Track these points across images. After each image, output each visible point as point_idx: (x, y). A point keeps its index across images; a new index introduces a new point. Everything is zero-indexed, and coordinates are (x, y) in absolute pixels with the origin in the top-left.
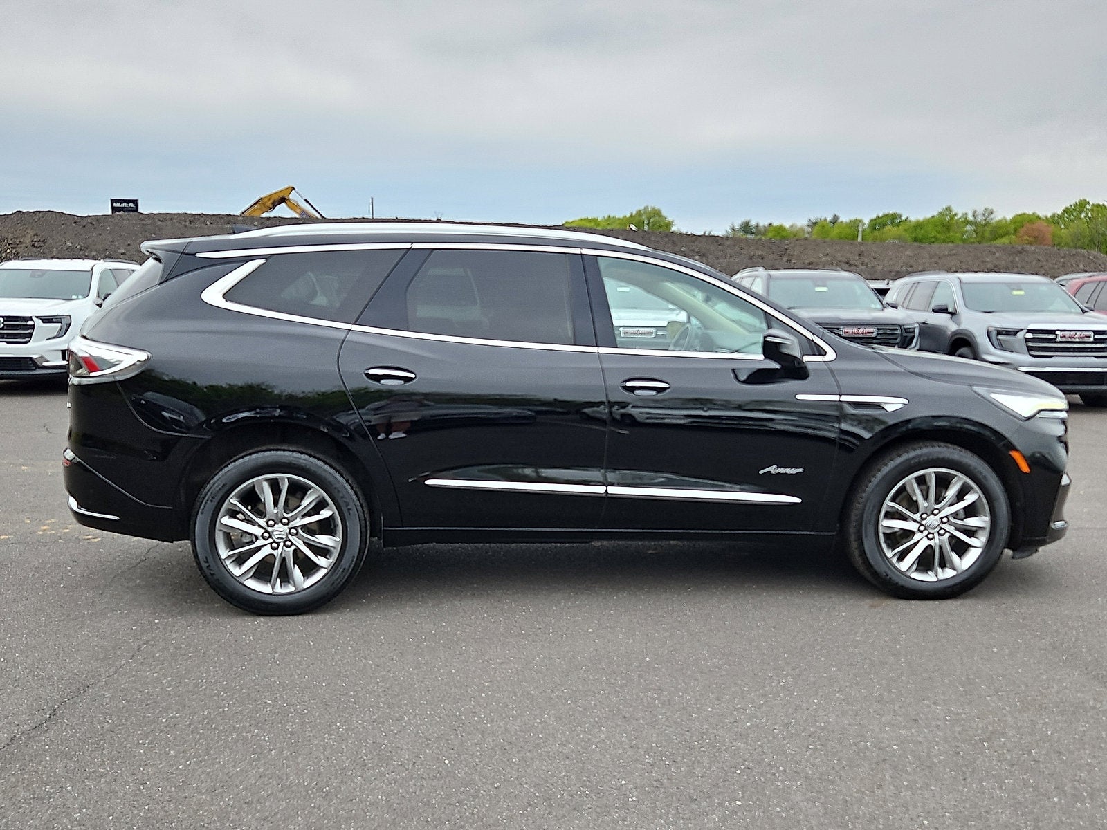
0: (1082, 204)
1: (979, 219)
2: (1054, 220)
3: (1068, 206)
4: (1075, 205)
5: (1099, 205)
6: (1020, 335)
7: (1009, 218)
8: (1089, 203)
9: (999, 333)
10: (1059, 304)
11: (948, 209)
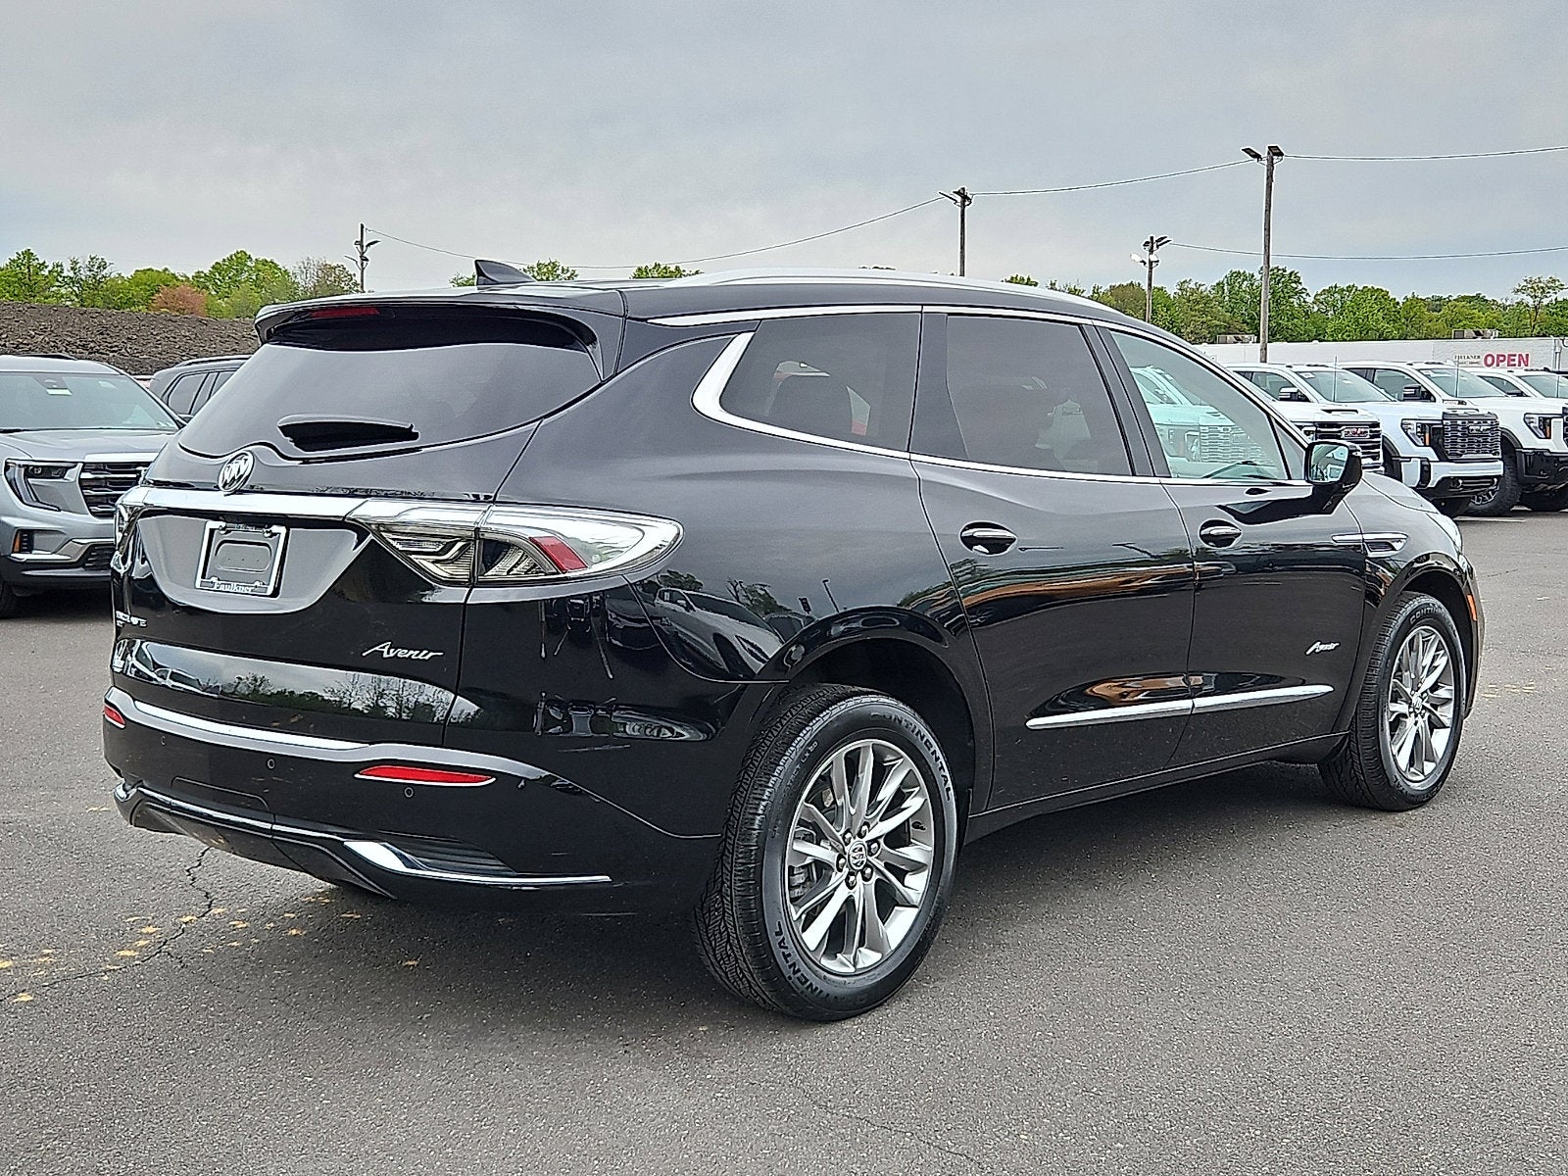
0: (241, 258)
1: (84, 274)
2: (200, 281)
3: (220, 261)
4: (230, 259)
5: (266, 261)
6: (72, 476)
7: (128, 274)
8: (250, 257)
9: (29, 472)
10: (141, 416)
11: (28, 254)
